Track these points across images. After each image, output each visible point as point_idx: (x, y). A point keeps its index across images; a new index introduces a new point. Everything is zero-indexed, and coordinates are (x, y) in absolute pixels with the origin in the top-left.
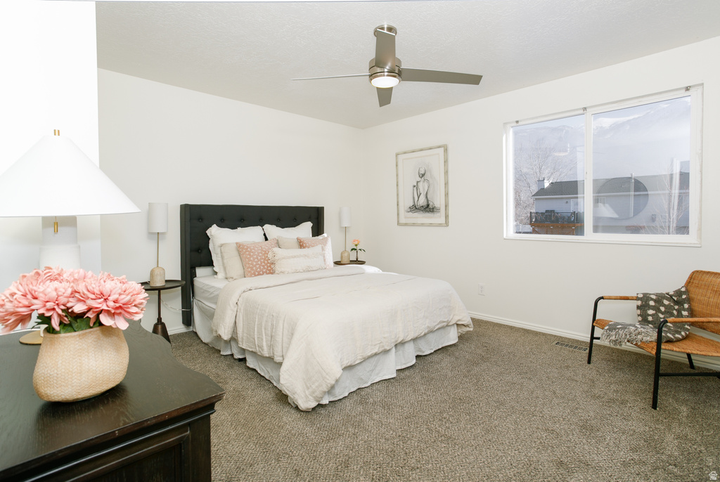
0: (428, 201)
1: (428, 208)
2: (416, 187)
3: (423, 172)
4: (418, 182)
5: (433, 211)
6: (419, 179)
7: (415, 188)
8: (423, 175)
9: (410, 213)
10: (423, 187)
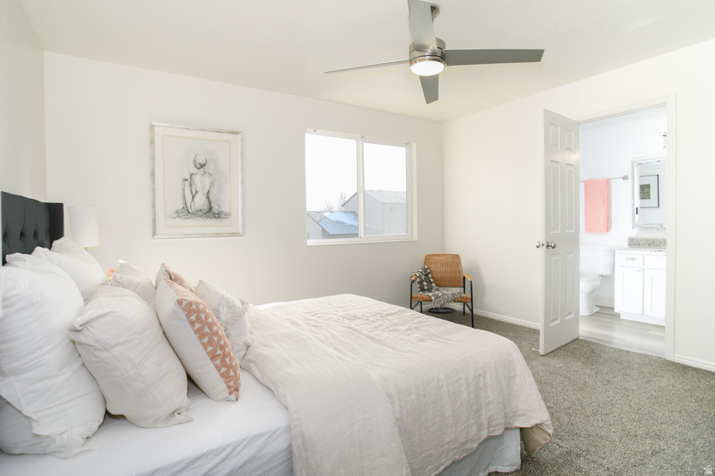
0: (210, 203)
1: (211, 212)
2: (190, 180)
3: (202, 162)
4: (192, 175)
5: (219, 217)
6: (194, 170)
7: (187, 183)
8: (202, 166)
9: (178, 220)
10: (201, 182)
